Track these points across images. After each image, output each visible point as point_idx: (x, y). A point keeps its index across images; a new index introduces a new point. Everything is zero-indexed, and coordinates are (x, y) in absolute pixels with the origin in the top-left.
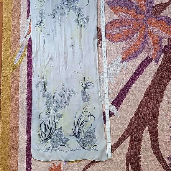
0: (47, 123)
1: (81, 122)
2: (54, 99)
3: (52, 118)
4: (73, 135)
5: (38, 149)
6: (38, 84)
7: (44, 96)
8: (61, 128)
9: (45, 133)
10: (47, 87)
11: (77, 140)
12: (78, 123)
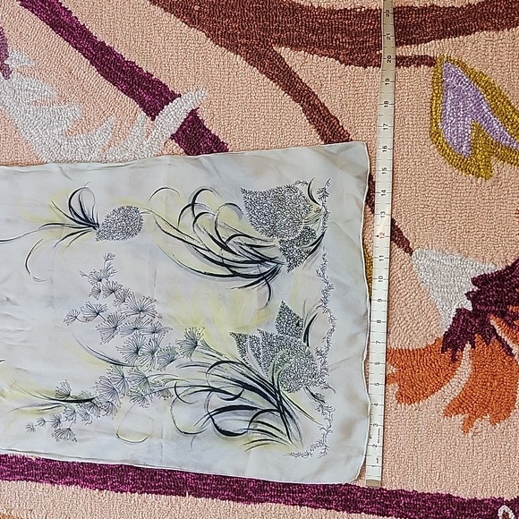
0: (217, 401)
1: (217, 249)
2: (123, 361)
3: (198, 376)
4: (267, 288)
5: (321, 449)
6: (63, 432)
7: (110, 408)
8: (240, 339)
9: (255, 412)
10: (75, 393)
11: (284, 268)
12: (220, 260)
